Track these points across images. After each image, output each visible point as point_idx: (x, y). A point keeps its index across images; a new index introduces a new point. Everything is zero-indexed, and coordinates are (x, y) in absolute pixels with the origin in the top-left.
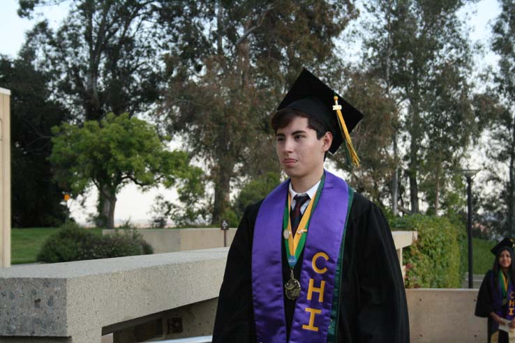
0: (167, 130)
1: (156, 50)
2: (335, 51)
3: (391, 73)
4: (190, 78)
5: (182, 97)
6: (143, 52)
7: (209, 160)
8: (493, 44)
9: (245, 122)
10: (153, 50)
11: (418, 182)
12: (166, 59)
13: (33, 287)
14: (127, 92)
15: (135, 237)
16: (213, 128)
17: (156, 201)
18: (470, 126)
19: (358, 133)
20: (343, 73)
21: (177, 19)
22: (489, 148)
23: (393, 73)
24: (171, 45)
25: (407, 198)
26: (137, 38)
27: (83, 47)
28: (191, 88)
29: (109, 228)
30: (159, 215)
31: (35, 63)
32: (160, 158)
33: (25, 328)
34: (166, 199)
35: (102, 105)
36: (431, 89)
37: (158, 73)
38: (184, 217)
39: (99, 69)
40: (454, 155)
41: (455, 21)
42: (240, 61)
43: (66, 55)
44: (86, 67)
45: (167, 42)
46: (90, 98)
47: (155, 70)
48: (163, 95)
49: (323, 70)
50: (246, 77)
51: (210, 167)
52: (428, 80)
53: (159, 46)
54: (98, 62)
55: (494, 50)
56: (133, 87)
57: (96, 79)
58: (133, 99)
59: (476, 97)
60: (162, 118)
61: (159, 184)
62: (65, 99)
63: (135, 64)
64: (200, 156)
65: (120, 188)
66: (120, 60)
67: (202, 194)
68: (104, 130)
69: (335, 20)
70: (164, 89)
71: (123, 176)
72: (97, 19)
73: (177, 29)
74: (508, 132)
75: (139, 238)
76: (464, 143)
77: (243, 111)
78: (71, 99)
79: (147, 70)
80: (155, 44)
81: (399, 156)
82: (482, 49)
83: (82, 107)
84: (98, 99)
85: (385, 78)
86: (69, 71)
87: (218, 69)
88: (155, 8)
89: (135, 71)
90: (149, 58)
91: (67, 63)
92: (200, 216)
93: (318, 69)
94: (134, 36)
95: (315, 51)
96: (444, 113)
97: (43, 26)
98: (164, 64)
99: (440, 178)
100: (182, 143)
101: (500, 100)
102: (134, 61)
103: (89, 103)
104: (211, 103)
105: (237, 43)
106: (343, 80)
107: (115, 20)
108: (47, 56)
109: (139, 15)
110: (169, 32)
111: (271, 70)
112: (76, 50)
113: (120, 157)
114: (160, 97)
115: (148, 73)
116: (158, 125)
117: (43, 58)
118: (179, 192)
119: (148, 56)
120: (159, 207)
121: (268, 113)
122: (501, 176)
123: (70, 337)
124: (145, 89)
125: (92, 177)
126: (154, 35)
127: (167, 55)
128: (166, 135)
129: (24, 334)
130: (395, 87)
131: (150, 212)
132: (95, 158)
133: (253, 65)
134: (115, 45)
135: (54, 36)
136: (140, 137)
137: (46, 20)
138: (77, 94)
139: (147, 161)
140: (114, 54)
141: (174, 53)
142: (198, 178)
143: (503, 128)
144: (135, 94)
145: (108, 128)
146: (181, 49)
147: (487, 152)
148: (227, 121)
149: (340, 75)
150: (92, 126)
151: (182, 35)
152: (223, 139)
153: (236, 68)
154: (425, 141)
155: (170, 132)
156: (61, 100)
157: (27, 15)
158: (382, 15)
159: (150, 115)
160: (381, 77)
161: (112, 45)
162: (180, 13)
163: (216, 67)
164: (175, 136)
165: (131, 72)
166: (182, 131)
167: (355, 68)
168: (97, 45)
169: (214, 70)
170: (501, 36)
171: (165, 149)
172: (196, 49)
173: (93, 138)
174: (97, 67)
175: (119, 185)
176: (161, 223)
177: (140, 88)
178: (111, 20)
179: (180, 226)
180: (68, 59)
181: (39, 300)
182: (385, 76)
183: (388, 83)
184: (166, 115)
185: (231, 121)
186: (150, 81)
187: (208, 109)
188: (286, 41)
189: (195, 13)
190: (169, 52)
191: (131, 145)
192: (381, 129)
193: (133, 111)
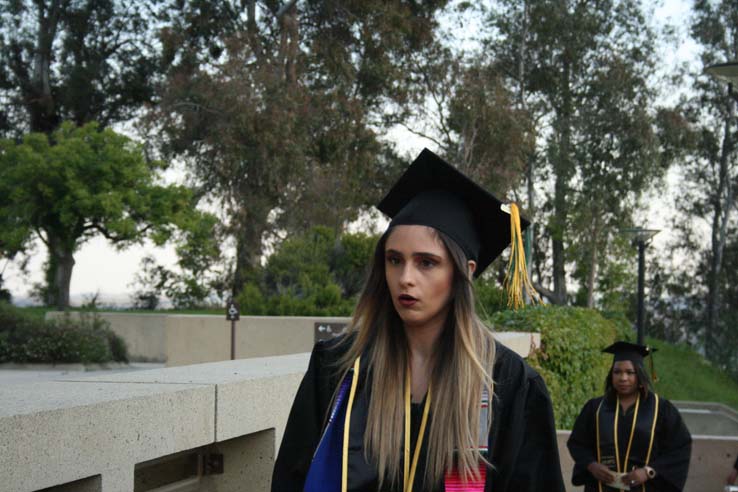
0: (161, 151)
1: (147, 21)
2: (437, 35)
3: (526, 69)
4: (202, 68)
5: (188, 99)
6: (127, 22)
7: (229, 201)
8: (694, 27)
9: (288, 141)
10: (143, 20)
11: (565, 245)
12: (163, 35)
14: (100, 87)
16: (236, 150)
17: (143, 266)
18: (649, 158)
19: (468, 165)
20: (450, 68)
22: (680, 195)
23: (531, 69)
24: (176, 13)
25: (548, 270)
27: (28, 12)
29: (60, 309)
30: (148, 289)
32: (148, 197)
35: (57, 108)
36: (590, 96)
37: (151, 59)
38: (186, 294)
39: (53, 48)
40: (622, 204)
42: (284, 42)
44: (33, 45)
45: (166, 8)
46: (38, 96)
47: (145, 52)
48: (157, 94)
49: (418, 62)
50: (293, 70)
51: (229, 212)
52: (586, 84)
53: (154, 14)
54: (52, 37)
55: (694, 36)
56: (110, 79)
57: (49, 64)
58: (109, 100)
59: (663, 113)
60: (154, 132)
61: (145, 239)
63: (113, 43)
64: (215, 195)
65: (80, 243)
66: (89, 36)
67: (216, 255)
68: (56, 148)
70: (158, 85)
71: (86, 225)
74: (710, 169)
76: (638, 185)
77: (285, 123)
78: (7, 96)
79: (133, 52)
80: (146, 10)
81: (536, 203)
82: (676, 35)
83: (25, 111)
84: (50, 97)
85: (515, 76)
86: (4, 51)
87: (248, 56)
89: (114, 54)
90: (137, 34)
91: (1, 38)
92: (214, 292)
93: (408, 60)
95: (405, 30)
96: (607, 136)
98: (160, 44)
99: (598, 240)
100: (185, 173)
101: (700, 118)
102: (111, 38)
103: (36, 103)
104: (232, 110)
105: (279, 12)
106: (449, 77)
111: (333, 58)
112: (17, 17)
113: (83, 192)
114: (153, 99)
115: (134, 58)
116: (147, 142)
118: (179, 252)
119: (136, 30)
120: (148, 275)
121: (326, 129)
122: (699, 240)
124: (128, 83)
125: (36, 224)
127: (165, 29)
128: (159, 159)
130: (533, 92)
131: (133, 284)
132: (39, 194)
133: (306, 50)
134: (80, 10)
136: (116, 162)
138: (18, 88)
139: (126, 201)
140: (79, 24)
141: (177, 27)
142: (210, 231)
143: (704, 162)
144: (112, 91)
145: (63, 144)
146: (187, 21)
147: (677, 200)
148: (259, 140)
149: (446, 71)
150: (36, 141)
152: (253, 167)
153: (276, 54)
154: (576, 181)
155: (167, 155)
159: (135, 125)
160: (511, 76)
161: (76, 10)
163: (244, 51)
164: (174, 161)
165: (107, 55)
166: (186, 152)
167: (470, 61)
168: (51, 11)
169: (241, 56)
170: (705, 15)
171: (156, 183)
172: (212, 20)
173: (38, 161)
174: (51, 45)
175: (78, 240)
176: (149, 303)
177: (120, 82)
179: (181, 307)
182: (518, 74)
183: (521, 86)
184: (160, 127)
185: (266, 138)
186: (137, 70)
187: (228, 120)
190: (170, 24)
191: (100, 174)
192: (506, 159)
193: (107, 119)
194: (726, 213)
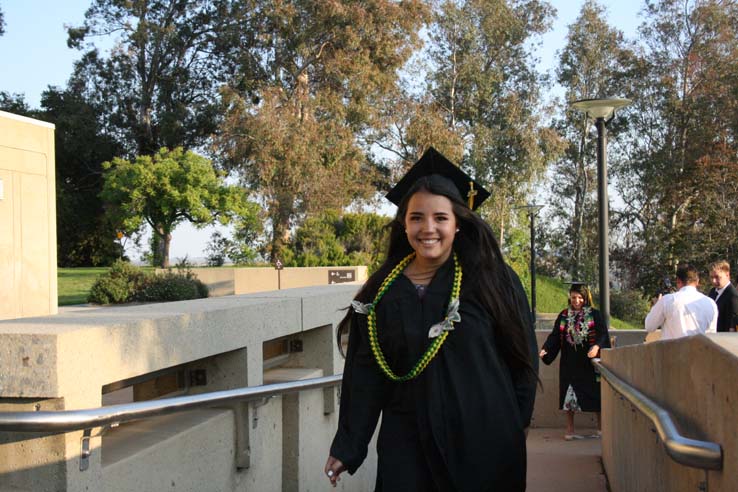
0: (223, 165)
2: (398, 83)
3: (455, 106)
4: (247, 110)
5: (240, 131)
6: (199, 83)
8: (560, 76)
9: (304, 157)
10: (209, 81)
12: (221, 91)
13: (20, 344)
14: (182, 125)
15: (189, 276)
16: (271, 163)
17: (213, 238)
18: (535, 160)
21: (234, 50)
22: (555, 183)
23: (458, 105)
24: (229, 76)
26: (191, 70)
27: (135, 79)
28: (248, 122)
29: (163, 267)
30: (216, 253)
31: (85, 95)
32: (217, 194)
33: (14, 389)
34: (223, 236)
35: (155, 139)
36: (495, 122)
37: (214, 106)
38: (241, 256)
39: (152, 101)
40: (519, 190)
41: (521, 53)
42: (299, 92)
43: (116, 87)
44: (138, 100)
45: (223, 73)
46: (143, 132)
47: (210, 102)
48: (219, 129)
49: (386, 103)
50: (306, 110)
51: (268, 203)
52: (493, 113)
53: (215, 77)
54: (151, 94)
55: (560, 82)
56: (189, 120)
57: (149, 112)
58: (188, 133)
59: (540, 131)
60: (218, 152)
61: (215, 222)
62: (117, 133)
63: (190, 97)
64: (258, 192)
65: (174, 225)
66: (174, 93)
67: (261, 229)
68: (158, 165)
69: (397, 50)
70: (219, 122)
71: (177, 213)
72: (151, 49)
73: (234, 59)
74: (573, 166)
75: (193, 277)
76: (527, 178)
77: (302, 145)
78: (122, 133)
79: (202, 102)
80: (210, 75)
82: (549, 80)
83: (135, 141)
84: (151, 133)
86: (120, 103)
88: (210, 39)
89: (190, 104)
90: (205, 90)
91: (118, 96)
92: (259, 254)
94: (188, 66)
95: (376, 83)
97: (92, 56)
98: (221, 97)
100: (239, 179)
102: (188, 93)
103: (142, 137)
104: (269, 137)
105: (295, 74)
107: (169, 50)
108: (97, 88)
109: (193, 45)
110: (225, 63)
111: (332, 102)
112: (128, 82)
113: (176, 193)
114: (216, 131)
115: (204, 106)
116: (214, 159)
117: (94, 90)
118: (237, 229)
119: (204, 88)
120: (216, 244)
122: (568, 211)
123: (62, 398)
124: (201, 123)
125: (145, 213)
126: (209, 66)
127: (224, 87)
128: (222, 170)
129: (11, 395)
130: (460, 120)
131: (207, 250)
132: (148, 194)
133: (313, 97)
134: (169, 76)
135: (105, 66)
136: (196, 173)
137: (96, 50)
138: (129, 128)
139: (202, 197)
140: (167, 85)
141: (231, 86)
142: (257, 214)
143: (569, 162)
144: (190, 128)
146: (237, 81)
147: (553, 187)
148: (286, 156)
150: (145, 161)
151: (238, 66)
155: (227, 167)
156: (113, 133)
157: (77, 45)
158: (446, 46)
159: (205, 149)
160: (445, 111)
161: (165, 76)
162: (236, 44)
163: (273, 100)
164: (232, 171)
165: (186, 105)
166: (239, 166)
167: (418, 100)
168: (150, 77)
169: (272, 103)
170: (569, 67)
171: (221, 185)
174: (150, 100)
175: (173, 223)
176: (218, 262)
177: (195, 121)
178: (164, 51)
180: (119, 91)
181: (27, 358)
182: (449, 107)
183: (452, 116)
184: (222, 149)
185: (290, 156)
186: (206, 113)
188: (348, 73)
189: (252, 42)
190: (226, 83)
191: (186, 181)
193: (188, 145)
194: (584, 193)
